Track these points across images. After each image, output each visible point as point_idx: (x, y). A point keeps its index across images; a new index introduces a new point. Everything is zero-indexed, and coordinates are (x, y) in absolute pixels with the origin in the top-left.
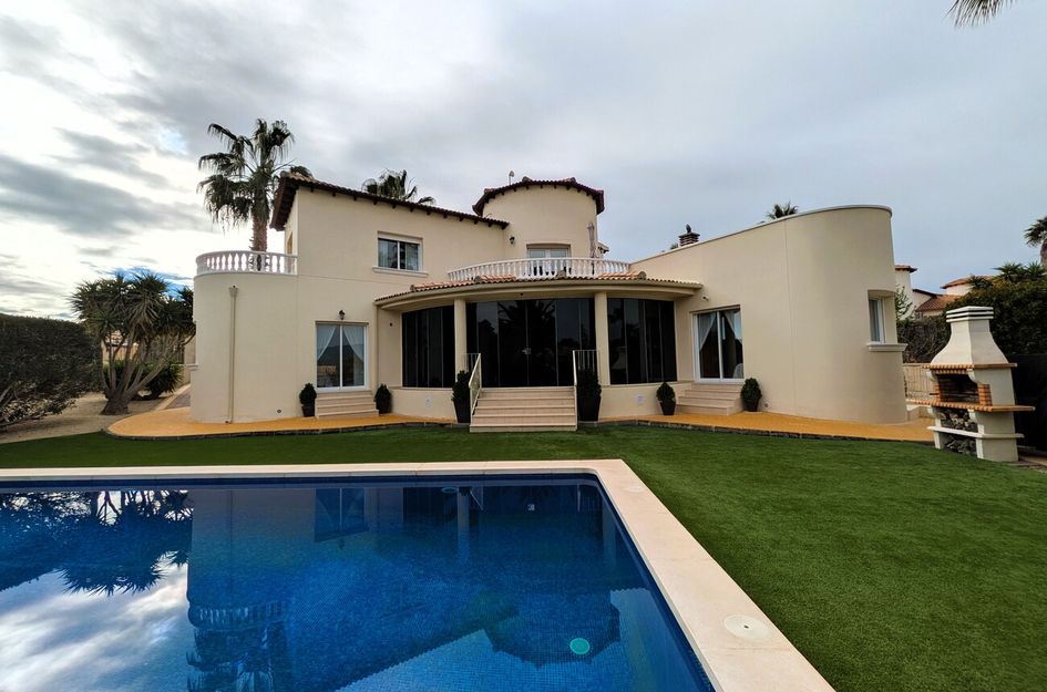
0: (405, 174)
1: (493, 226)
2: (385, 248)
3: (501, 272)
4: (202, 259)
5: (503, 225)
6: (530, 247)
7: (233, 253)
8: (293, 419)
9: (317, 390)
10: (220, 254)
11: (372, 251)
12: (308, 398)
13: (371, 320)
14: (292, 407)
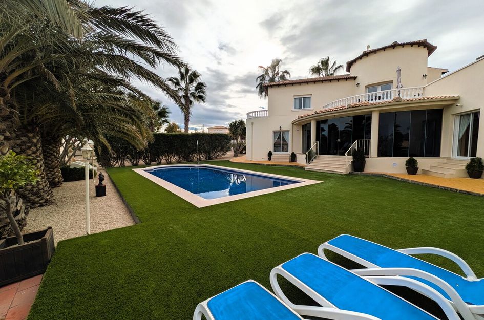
0: (329, 58)
1: (348, 80)
2: (297, 101)
3: (353, 102)
4: (248, 114)
5: (355, 78)
6: (367, 87)
7: (257, 111)
8: (266, 161)
9: (273, 152)
10: (254, 112)
11: (292, 103)
12: (270, 154)
13: (290, 129)
14: (266, 158)
